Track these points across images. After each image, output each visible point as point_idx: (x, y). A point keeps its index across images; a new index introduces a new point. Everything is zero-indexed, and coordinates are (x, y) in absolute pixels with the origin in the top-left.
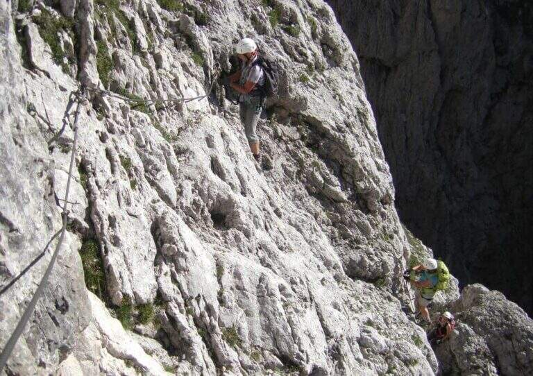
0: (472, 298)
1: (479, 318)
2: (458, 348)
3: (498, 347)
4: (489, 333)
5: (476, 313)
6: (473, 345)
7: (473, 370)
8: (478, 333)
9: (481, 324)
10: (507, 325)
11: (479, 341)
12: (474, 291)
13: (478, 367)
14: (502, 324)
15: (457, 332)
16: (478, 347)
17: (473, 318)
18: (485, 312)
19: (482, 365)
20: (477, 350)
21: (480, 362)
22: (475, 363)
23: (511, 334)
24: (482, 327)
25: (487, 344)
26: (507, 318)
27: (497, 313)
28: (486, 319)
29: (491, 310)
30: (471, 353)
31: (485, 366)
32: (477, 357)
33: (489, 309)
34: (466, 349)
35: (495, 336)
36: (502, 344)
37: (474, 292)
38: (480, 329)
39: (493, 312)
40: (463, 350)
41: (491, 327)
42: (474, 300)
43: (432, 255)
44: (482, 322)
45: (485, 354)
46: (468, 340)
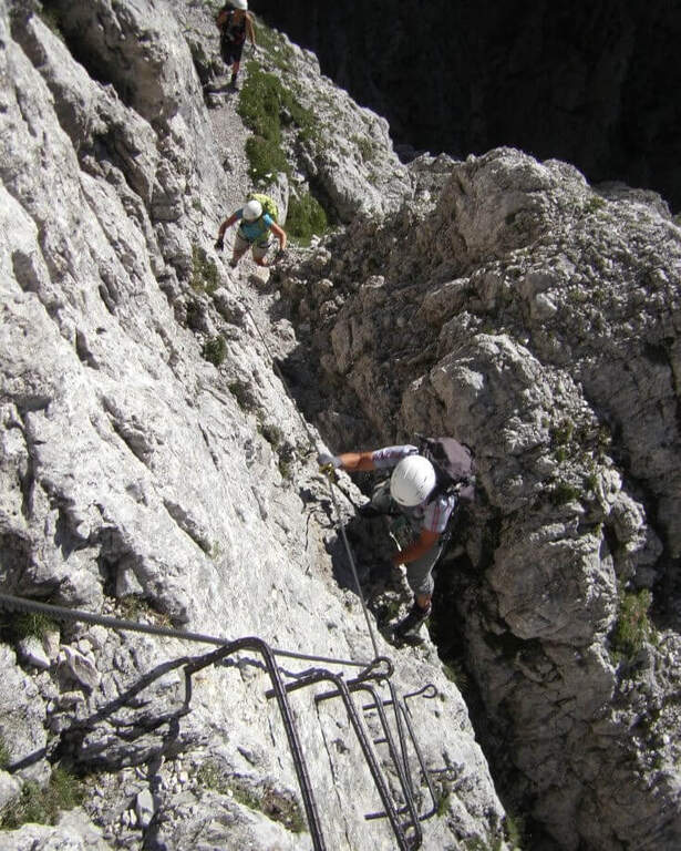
0: (504, 212)
1: (549, 299)
2: (487, 441)
3: (622, 397)
4: (593, 350)
5: (533, 279)
6: (539, 414)
7: (546, 508)
8: (549, 360)
9: (560, 323)
10: (654, 309)
11: (557, 391)
12: (504, 182)
13: (563, 495)
14: (635, 306)
15: (476, 379)
16: (559, 417)
17: (525, 303)
18: (568, 270)
19: (576, 484)
20: (553, 432)
21: (567, 473)
22: (552, 479)
23: (670, 341)
24: (563, 332)
25: (586, 393)
26: (647, 279)
27: (610, 266)
28: (575, 301)
29: (590, 258)
30: (536, 449)
31: (589, 484)
32: (558, 457)
33: (578, 255)
34: (515, 440)
35: (611, 358)
36: (635, 382)
37: (507, 187)
38: (557, 344)
39: (598, 267)
40: (504, 443)
41: (596, 327)
42: (510, 218)
43: (317, 66)
44: (562, 313)
45: (581, 434)
46: (519, 400)
